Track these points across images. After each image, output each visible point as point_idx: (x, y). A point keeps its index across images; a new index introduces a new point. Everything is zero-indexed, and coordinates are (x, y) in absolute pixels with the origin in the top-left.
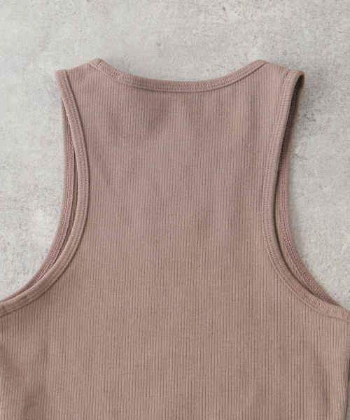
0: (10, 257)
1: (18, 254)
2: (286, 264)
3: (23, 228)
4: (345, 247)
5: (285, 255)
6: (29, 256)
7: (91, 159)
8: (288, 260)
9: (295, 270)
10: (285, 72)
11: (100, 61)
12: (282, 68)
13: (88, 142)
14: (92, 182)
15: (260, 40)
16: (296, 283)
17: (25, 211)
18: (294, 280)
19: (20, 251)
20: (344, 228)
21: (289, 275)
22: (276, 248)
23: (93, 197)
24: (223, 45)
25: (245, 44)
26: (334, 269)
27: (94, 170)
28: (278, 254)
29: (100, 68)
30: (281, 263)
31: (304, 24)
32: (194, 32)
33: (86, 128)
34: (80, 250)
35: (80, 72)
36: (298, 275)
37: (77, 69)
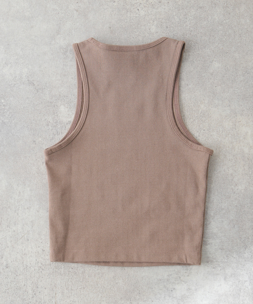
0: (51, 128)
1: (54, 126)
2: (178, 128)
3: (55, 114)
4: (200, 111)
5: (178, 124)
6: (59, 127)
7: (89, 83)
8: (179, 126)
9: (182, 130)
10: (176, 42)
11: (92, 38)
12: (175, 40)
13: (88, 76)
14: (90, 93)
15: (155, 22)
16: (183, 136)
17: (56, 107)
18: (182, 135)
19: (55, 125)
20: (199, 102)
21: (180, 132)
22: (174, 121)
23: (90, 100)
24: (139, 26)
25: (149, 24)
26: (196, 121)
27: (91, 88)
28: (174, 123)
29: (92, 42)
30: (176, 127)
31: (175, 14)
32: (126, 21)
33: (87, 69)
34: (85, 124)
35: (83, 44)
36: (184, 133)
37: (82, 43)
